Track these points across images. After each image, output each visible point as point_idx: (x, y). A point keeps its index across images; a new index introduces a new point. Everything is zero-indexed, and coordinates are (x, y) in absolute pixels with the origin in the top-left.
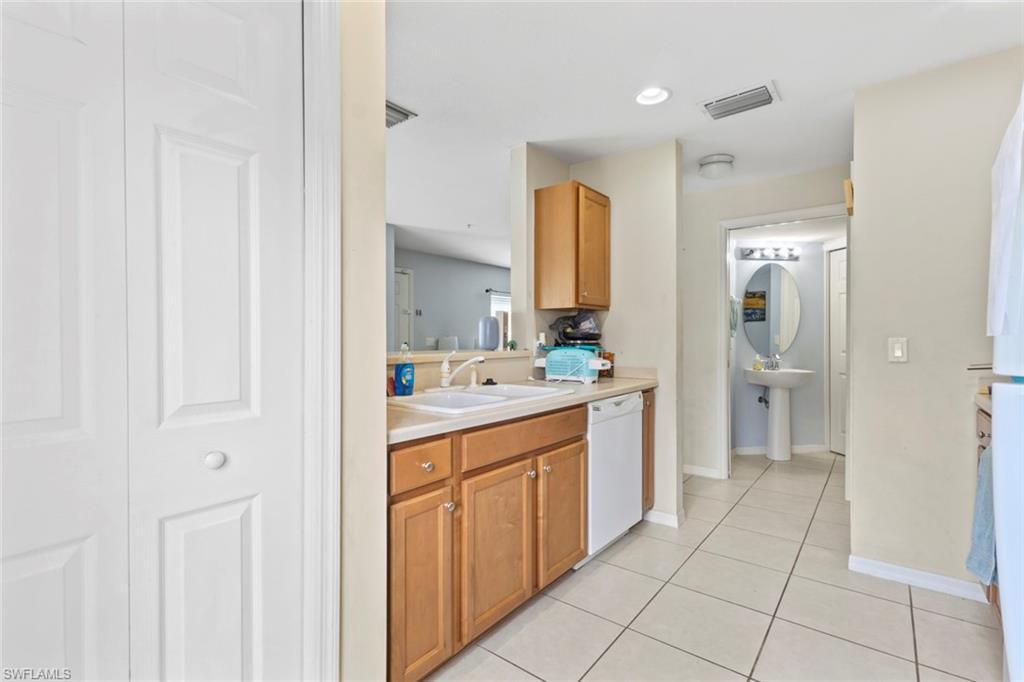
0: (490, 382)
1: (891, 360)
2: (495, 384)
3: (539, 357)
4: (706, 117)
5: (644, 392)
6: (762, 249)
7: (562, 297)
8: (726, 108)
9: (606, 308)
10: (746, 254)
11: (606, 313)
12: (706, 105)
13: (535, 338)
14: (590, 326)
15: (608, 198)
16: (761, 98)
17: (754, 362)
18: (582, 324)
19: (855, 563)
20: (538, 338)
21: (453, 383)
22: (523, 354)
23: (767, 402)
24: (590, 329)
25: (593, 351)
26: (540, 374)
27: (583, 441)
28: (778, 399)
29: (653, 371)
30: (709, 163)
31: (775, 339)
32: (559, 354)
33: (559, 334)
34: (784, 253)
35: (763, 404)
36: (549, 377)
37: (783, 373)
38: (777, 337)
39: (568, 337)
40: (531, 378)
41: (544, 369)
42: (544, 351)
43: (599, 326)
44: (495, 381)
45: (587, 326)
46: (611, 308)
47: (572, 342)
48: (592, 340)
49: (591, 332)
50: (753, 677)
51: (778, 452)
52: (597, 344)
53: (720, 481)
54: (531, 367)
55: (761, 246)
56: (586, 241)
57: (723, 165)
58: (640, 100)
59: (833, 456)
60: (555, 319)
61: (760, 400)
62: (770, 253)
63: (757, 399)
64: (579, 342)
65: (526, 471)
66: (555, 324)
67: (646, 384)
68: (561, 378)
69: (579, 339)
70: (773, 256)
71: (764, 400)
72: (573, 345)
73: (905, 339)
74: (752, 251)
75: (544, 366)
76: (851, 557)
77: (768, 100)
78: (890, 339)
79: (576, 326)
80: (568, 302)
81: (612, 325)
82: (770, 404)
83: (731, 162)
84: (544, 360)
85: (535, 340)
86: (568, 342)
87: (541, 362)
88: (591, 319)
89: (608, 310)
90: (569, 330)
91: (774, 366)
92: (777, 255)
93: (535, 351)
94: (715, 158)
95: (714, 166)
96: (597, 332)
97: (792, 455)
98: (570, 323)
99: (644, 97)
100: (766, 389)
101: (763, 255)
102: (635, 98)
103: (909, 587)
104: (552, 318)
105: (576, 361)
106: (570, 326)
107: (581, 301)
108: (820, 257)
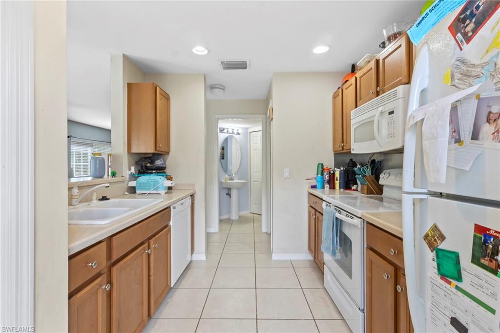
0: (104, 198)
1: (285, 177)
2: (109, 199)
3: (130, 181)
4: (220, 68)
5: (191, 196)
6: (228, 129)
7: (145, 146)
8: (229, 66)
9: (168, 153)
10: (222, 130)
11: (167, 156)
12: (222, 62)
13: (127, 170)
14: (161, 163)
15: (169, 95)
16: (242, 66)
17: (225, 178)
18: (156, 162)
19: (275, 257)
20: (130, 169)
21: (81, 202)
22: (120, 179)
23: (230, 195)
24: (161, 164)
25: (163, 176)
26: (133, 190)
27: (169, 226)
28: (234, 193)
29: (193, 185)
30: (214, 88)
31: (230, 167)
32: (144, 178)
33: (142, 166)
34: (235, 131)
35: (228, 196)
36: (138, 192)
37: (236, 183)
38: (230, 166)
39: (148, 169)
40: (126, 193)
41: (135, 187)
42: (133, 177)
43: (165, 163)
44: (107, 197)
45: (159, 163)
46: (170, 153)
47: (150, 171)
48: (161, 170)
49: (161, 166)
50: (258, 318)
51: (234, 217)
52: (164, 172)
53: (215, 233)
54: (126, 187)
55: (228, 128)
56: (160, 117)
57: (220, 90)
58: (194, 51)
59: (252, 214)
60: (139, 158)
61: (227, 194)
62: (230, 131)
63: (226, 194)
64: (154, 171)
65: (145, 251)
66: (138, 161)
67: (190, 192)
68: (148, 192)
69: (154, 170)
70: (231, 132)
71: (229, 194)
72: (152, 173)
73: (288, 169)
74: (224, 129)
75: (135, 186)
76: (273, 255)
77: (245, 68)
78: (285, 169)
79: (152, 162)
80: (150, 150)
81: (170, 162)
82: (231, 196)
83: (224, 89)
84: (135, 182)
85: (128, 171)
86: (147, 171)
87: (133, 184)
88: (161, 159)
89: (169, 154)
90: (148, 165)
91: (232, 179)
92: (233, 132)
93: (128, 177)
94: (218, 86)
95: (217, 90)
96: (164, 166)
97: (240, 216)
98: (149, 161)
99: (196, 49)
100: (229, 189)
101: (228, 131)
102: (192, 49)
103: (291, 260)
104: (137, 158)
105: (156, 182)
106: (149, 163)
107: (158, 149)
108: (248, 134)
